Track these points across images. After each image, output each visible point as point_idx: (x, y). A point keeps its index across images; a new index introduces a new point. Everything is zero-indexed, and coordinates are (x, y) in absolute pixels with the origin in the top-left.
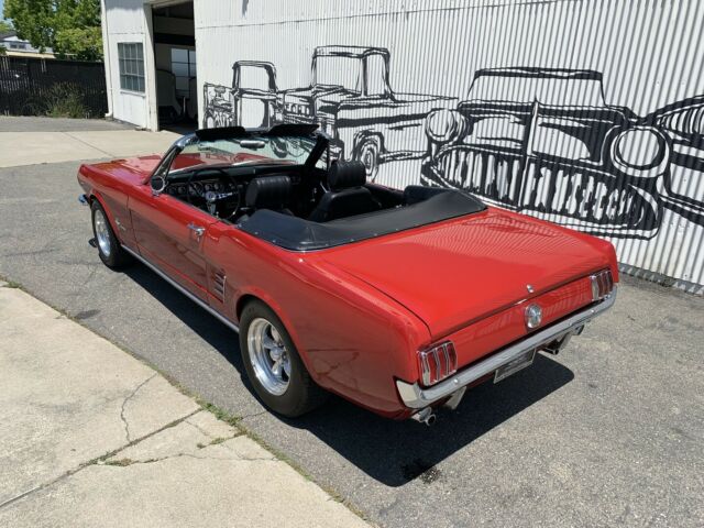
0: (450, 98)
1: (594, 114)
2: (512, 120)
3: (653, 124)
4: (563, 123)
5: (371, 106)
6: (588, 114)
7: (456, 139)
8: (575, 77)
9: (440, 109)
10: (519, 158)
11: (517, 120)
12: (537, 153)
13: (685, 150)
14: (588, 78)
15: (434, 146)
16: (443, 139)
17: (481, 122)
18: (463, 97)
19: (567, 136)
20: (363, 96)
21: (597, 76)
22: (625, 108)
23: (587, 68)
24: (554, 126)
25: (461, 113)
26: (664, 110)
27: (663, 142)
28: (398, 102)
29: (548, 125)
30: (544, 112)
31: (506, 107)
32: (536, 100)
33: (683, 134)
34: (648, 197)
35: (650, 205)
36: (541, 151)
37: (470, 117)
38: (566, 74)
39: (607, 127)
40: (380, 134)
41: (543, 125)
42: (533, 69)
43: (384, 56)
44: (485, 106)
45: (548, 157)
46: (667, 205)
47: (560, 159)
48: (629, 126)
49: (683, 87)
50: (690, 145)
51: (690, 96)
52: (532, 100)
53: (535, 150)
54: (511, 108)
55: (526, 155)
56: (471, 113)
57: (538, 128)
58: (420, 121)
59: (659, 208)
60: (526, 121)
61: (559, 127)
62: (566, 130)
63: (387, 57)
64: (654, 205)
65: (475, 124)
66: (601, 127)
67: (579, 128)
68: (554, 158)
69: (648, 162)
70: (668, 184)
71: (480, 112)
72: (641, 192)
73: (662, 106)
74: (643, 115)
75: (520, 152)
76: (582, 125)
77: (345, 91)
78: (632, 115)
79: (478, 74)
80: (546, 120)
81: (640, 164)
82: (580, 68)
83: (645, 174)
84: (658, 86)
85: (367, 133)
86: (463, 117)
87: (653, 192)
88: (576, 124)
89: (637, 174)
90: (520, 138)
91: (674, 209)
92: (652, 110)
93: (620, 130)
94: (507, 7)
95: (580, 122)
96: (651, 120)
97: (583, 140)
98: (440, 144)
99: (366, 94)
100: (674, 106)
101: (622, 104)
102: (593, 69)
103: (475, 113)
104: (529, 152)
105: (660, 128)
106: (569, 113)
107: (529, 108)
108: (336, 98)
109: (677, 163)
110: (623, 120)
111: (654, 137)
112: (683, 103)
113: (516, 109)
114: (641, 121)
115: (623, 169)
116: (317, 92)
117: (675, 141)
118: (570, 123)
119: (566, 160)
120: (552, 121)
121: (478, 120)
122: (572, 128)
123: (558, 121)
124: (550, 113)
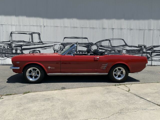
0: (59, 42)
1: (87, 44)
3: (96, 44)
4: (83, 45)
5: (35, 45)
6: (86, 44)
7: (61, 50)
8: (83, 38)
9: (56, 44)
10: (76, 52)
12: (79, 50)
13: (100, 47)
14: (85, 38)
15: (56, 51)
16: (58, 50)
18: (62, 42)
19: (84, 47)
20: (32, 43)
21: (87, 38)
22: (92, 43)
23: (85, 37)
24: (81, 46)
25: (62, 45)
26: (97, 42)
27: (97, 47)
28: (44, 43)
29: (80, 46)
30: (79, 44)
32: (77, 42)
33: (100, 45)
37: (64, 46)
40: (39, 51)
42: (76, 37)
43: (38, 34)
44: (67, 43)
45: (81, 51)
47: (83, 51)
48: (93, 45)
49: (98, 40)
50: (101, 47)
55: (77, 51)
56: (64, 45)
57: (78, 46)
58: (51, 47)
61: (82, 46)
62: (83, 46)
63: (39, 34)
65: (66, 47)
66: (89, 45)
68: (82, 51)
71: (66, 45)
74: (94, 43)
75: (76, 50)
77: (25, 42)
78: (93, 43)
79: (65, 38)
80: (79, 45)
85: (35, 51)
93: (92, 46)
96: (95, 44)
97: (86, 47)
98: (57, 51)
100: (98, 42)
103: (65, 45)
104: (77, 50)
105: (97, 45)
106: (83, 44)
108: (22, 43)
109: (100, 49)
110: (92, 44)
112: (99, 42)
115: (93, 51)
116: (12, 42)
117: (99, 46)
118: (84, 45)
119: (84, 51)
120: (81, 45)
121: (66, 46)
122: (84, 46)
123: (82, 45)
124: (80, 44)
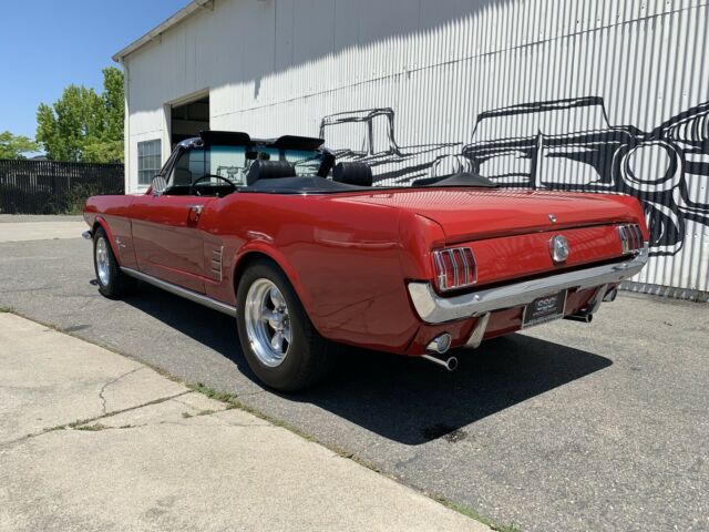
0: (454, 144)
1: (600, 137)
2: (517, 155)
3: (661, 138)
4: (570, 150)
5: (377, 164)
6: (593, 138)
8: (575, 106)
9: (445, 156)
11: (523, 154)
12: (546, 183)
13: (697, 158)
14: (589, 104)
17: (486, 162)
18: (468, 141)
19: (575, 162)
20: (369, 156)
21: (597, 101)
22: (630, 127)
23: (587, 95)
24: (560, 155)
25: (466, 156)
26: (670, 122)
27: (672, 154)
28: (403, 156)
29: (554, 155)
30: (549, 143)
31: (510, 144)
32: (539, 132)
33: (693, 143)
34: (666, 211)
35: (669, 219)
36: (549, 181)
37: (475, 159)
38: (567, 104)
39: (614, 147)
41: (549, 155)
42: (534, 104)
43: (388, 115)
44: (490, 146)
45: (558, 185)
46: (687, 216)
47: (570, 186)
48: (636, 143)
49: (685, 98)
50: (702, 152)
51: (694, 105)
52: (536, 133)
53: (544, 180)
54: (516, 144)
55: (535, 187)
56: (476, 154)
57: (545, 159)
58: (426, 170)
59: (680, 220)
60: (532, 155)
61: (566, 155)
62: (573, 156)
63: (391, 115)
64: (674, 218)
65: (481, 165)
66: (607, 150)
67: (586, 153)
68: (564, 185)
69: (661, 175)
70: (685, 194)
71: (485, 153)
72: (658, 206)
73: (667, 119)
74: (649, 130)
75: (529, 185)
76: (589, 150)
77: (351, 154)
78: (638, 132)
79: (480, 117)
80: (552, 151)
81: (653, 178)
82: (580, 96)
83: (660, 188)
84: (660, 101)
86: (468, 160)
87: (671, 205)
88: (583, 150)
89: (652, 189)
90: (528, 171)
91: (696, 218)
92: (658, 125)
93: (628, 149)
94: (503, 53)
95: (585, 147)
96: (658, 134)
97: (591, 164)
99: (372, 153)
100: (679, 117)
101: (626, 123)
102: (593, 95)
103: (480, 154)
104: (538, 184)
105: (668, 140)
106: (574, 140)
107: (534, 141)
109: (691, 172)
110: (630, 138)
111: (664, 151)
112: (688, 113)
113: (521, 144)
114: (647, 137)
115: (636, 187)
117: (686, 151)
118: (576, 150)
119: (576, 186)
120: (558, 150)
121: (483, 160)
122: (580, 153)
123: (563, 150)
124: (555, 143)
